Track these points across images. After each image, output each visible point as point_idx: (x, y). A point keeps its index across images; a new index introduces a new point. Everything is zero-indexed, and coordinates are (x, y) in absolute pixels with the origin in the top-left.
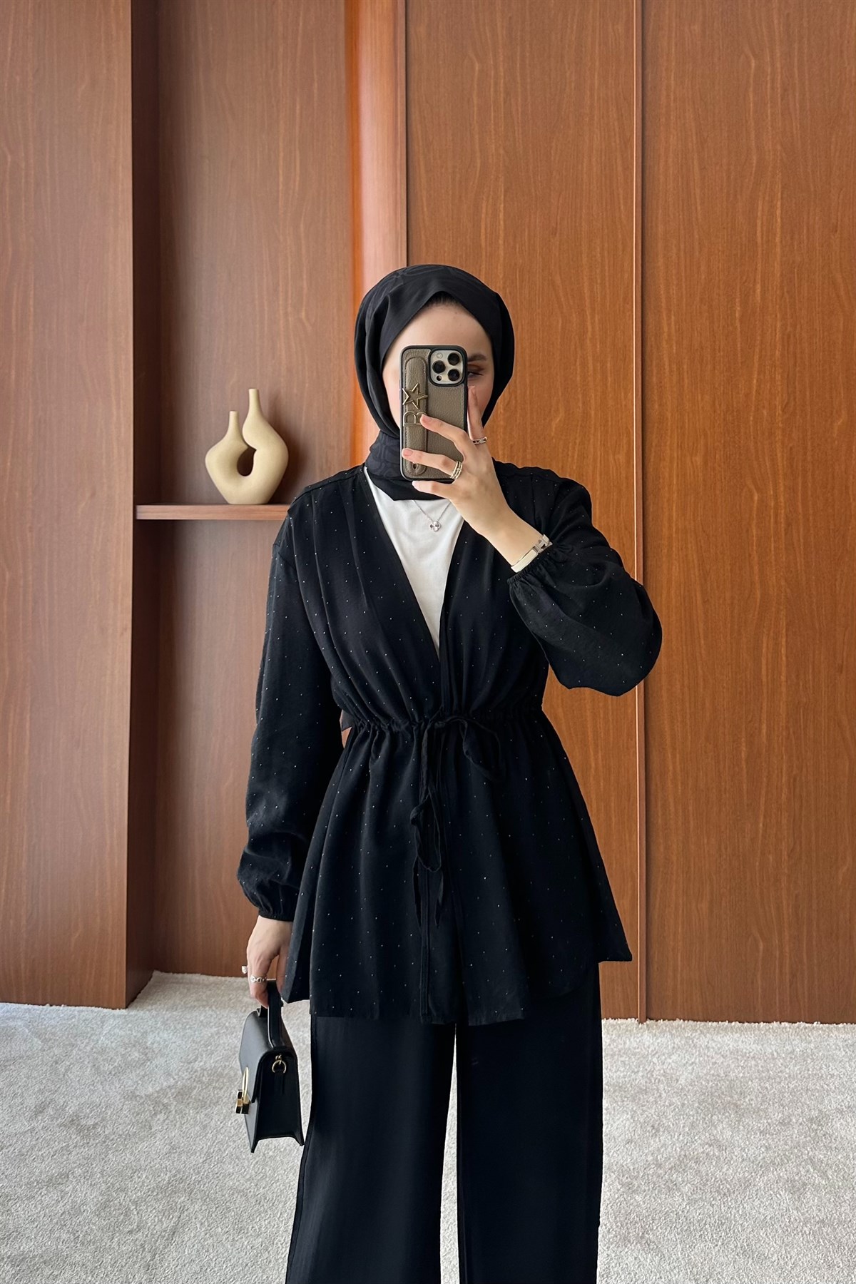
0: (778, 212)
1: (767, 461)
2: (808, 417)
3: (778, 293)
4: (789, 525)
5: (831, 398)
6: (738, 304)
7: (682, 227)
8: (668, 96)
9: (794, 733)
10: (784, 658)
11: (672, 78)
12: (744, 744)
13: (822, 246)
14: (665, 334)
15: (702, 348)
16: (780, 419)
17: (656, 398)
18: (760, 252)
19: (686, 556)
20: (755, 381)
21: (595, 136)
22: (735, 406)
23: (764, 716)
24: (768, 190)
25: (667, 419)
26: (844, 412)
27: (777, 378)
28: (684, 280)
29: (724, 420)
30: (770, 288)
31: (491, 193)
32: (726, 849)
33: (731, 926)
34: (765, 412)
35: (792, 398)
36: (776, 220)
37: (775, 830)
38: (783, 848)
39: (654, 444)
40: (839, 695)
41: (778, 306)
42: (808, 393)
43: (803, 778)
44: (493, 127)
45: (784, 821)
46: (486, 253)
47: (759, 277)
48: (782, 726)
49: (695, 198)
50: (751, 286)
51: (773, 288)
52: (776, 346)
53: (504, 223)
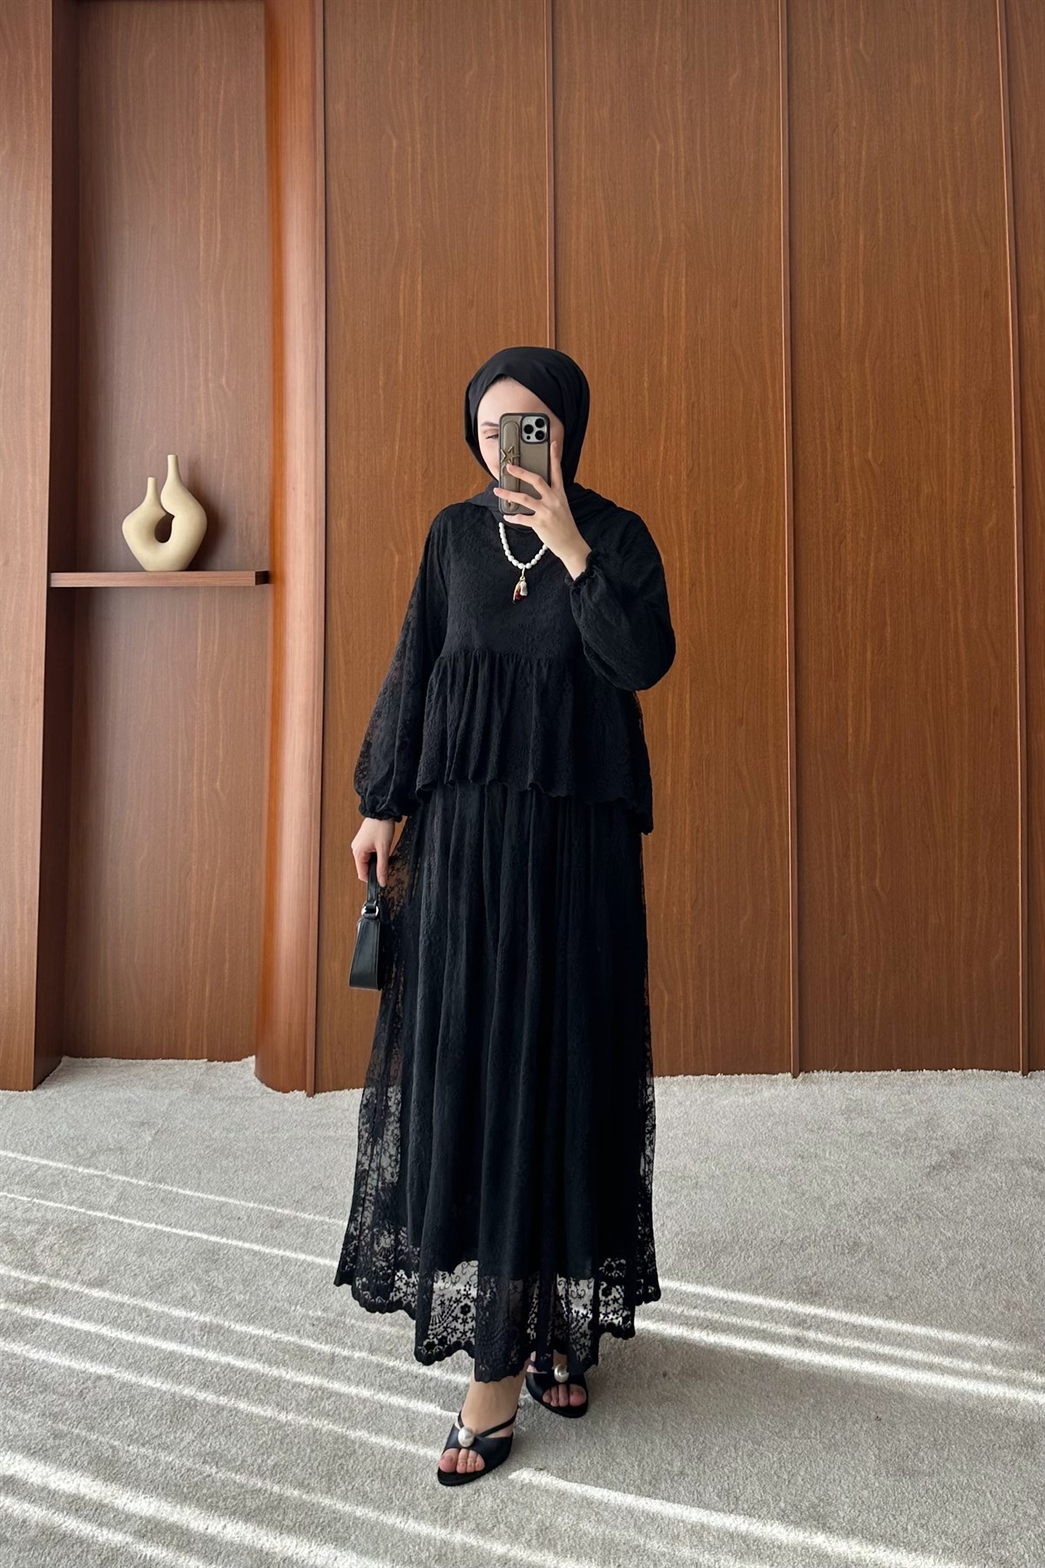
0: (683, 289)
1: (673, 525)
3: (683, 364)
4: (693, 585)
5: (732, 463)
6: (646, 375)
7: (593, 302)
8: (579, 176)
9: (697, 784)
10: (688, 713)
16: (685, 483)
20: (662, 448)
21: (509, 213)
22: (643, 472)
23: (671, 769)
24: (673, 267)
27: (682, 444)
28: (595, 351)
29: (633, 485)
30: (676, 360)
34: (671, 478)
35: (696, 464)
36: (681, 297)
37: (681, 882)
38: (687, 900)
40: (739, 747)
41: (683, 377)
42: (711, 460)
43: (706, 828)
45: (687, 873)
46: (405, 321)
47: (665, 348)
48: (688, 779)
49: (605, 274)
50: (658, 357)
51: (678, 359)
52: (681, 414)
53: (423, 294)
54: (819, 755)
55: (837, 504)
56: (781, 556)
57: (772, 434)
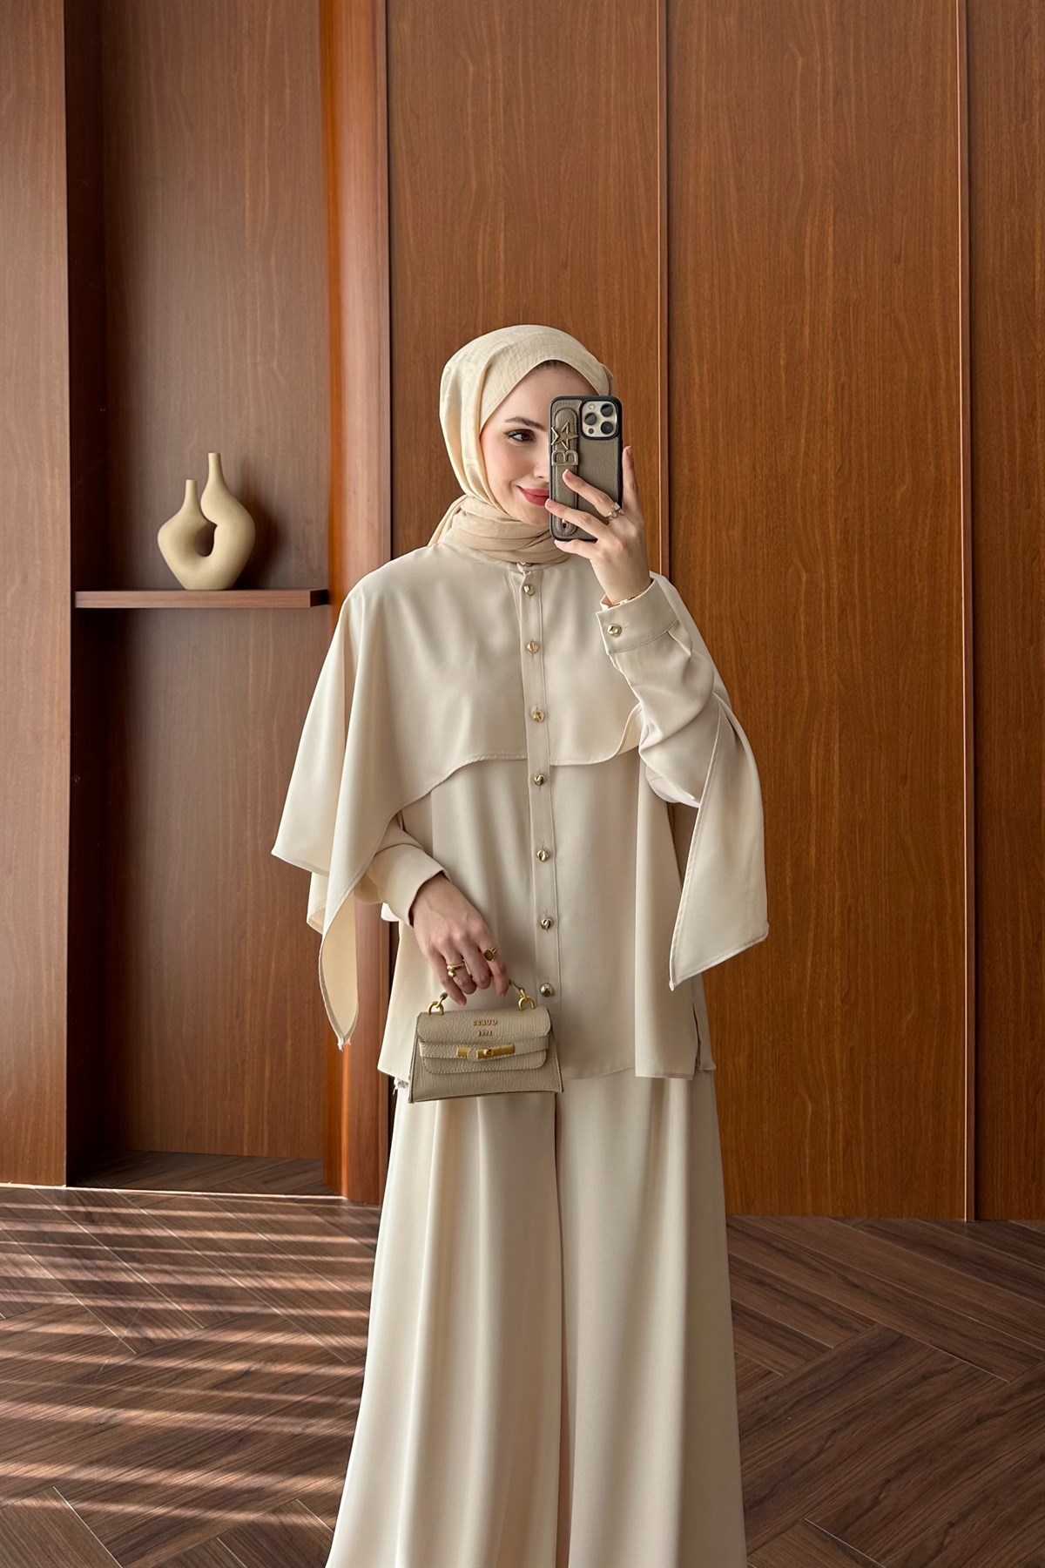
0: (830, 240)
1: (817, 535)
2: (866, 483)
3: (830, 335)
4: (843, 610)
5: (893, 459)
6: (782, 350)
7: (716, 259)
8: (699, 103)
9: (848, 855)
10: (837, 768)
11: (703, 81)
12: (789, 869)
13: (883, 280)
14: (697, 387)
15: (740, 402)
16: (833, 485)
17: (685, 461)
18: (808, 287)
19: (722, 647)
20: (803, 441)
21: (612, 151)
22: (779, 470)
23: (813, 836)
24: (818, 214)
25: (699, 486)
26: (908, 476)
27: (829, 437)
28: (718, 320)
29: (767, 487)
30: (821, 330)
31: (489, 220)
32: (768, 994)
33: (773, 1084)
35: (847, 461)
36: (828, 249)
37: (825, 972)
38: (836, 992)
39: (683, 516)
40: (902, 811)
41: (830, 352)
42: (865, 455)
43: (859, 909)
44: (491, 140)
45: (837, 960)
46: (484, 291)
47: (807, 316)
48: (834, 848)
49: (731, 224)
50: (798, 327)
51: (824, 330)
52: (827, 400)
53: (505, 254)
54: (1004, 823)
55: (1029, 511)
56: (956, 575)
57: (945, 423)
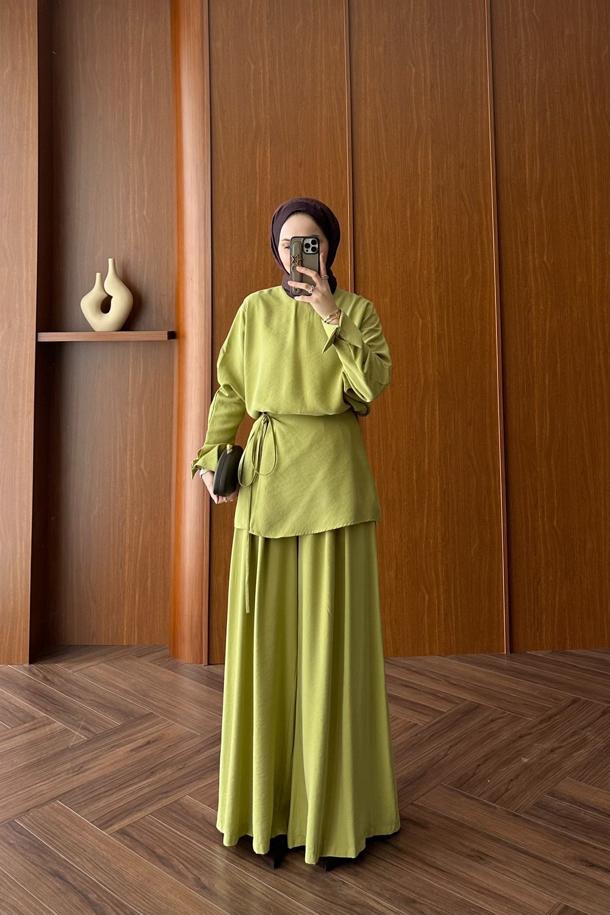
0: (430, 157)
1: (426, 300)
2: (450, 275)
3: (431, 202)
4: (439, 338)
5: (462, 263)
6: (408, 209)
7: (375, 163)
8: (365, 88)
9: (444, 463)
10: (438, 418)
12: (415, 471)
13: (455, 176)
14: (367, 227)
15: (388, 234)
16: (433, 276)
17: (362, 264)
18: (420, 179)
20: (419, 254)
24: (423, 143)
25: (369, 276)
26: (469, 272)
27: (431, 252)
28: (377, 194)
29: (402, 277)
30: (426, 199)
31: (263, 142)
32: (405, 537)
33: (408, 585)
34: (425, 273)
35: (440, 263)
36: (429, 161)
37: (433, 524)
38: (439, 535)
40: (469, 439)
41: (431, 211)
42: (449, 261)
43: (449, 490)
45: (439, 518)
46: (260, 177)
47: (420, 193)
48: (437, 459)
49: (382, 147)
50: (416, 198)
51: (428, 200)
52: (430, 233)
53: (270, 159)
54: (518, 443)
55: (527, 288)
56: (493, 320)
57: (486, 245)
